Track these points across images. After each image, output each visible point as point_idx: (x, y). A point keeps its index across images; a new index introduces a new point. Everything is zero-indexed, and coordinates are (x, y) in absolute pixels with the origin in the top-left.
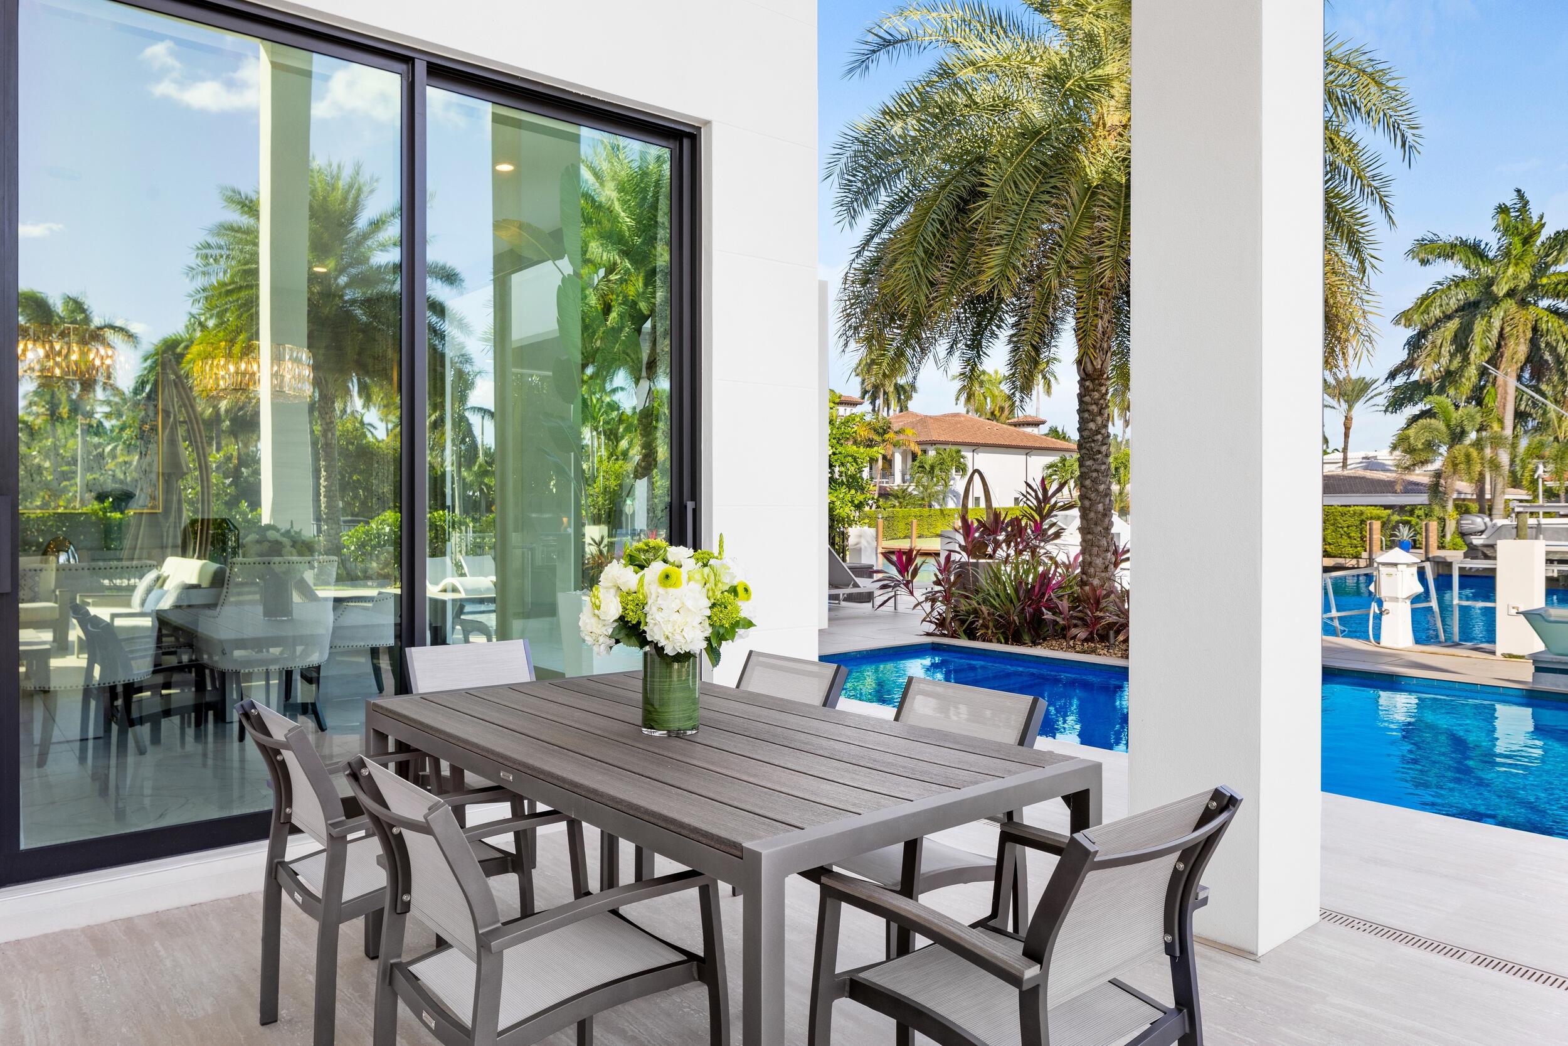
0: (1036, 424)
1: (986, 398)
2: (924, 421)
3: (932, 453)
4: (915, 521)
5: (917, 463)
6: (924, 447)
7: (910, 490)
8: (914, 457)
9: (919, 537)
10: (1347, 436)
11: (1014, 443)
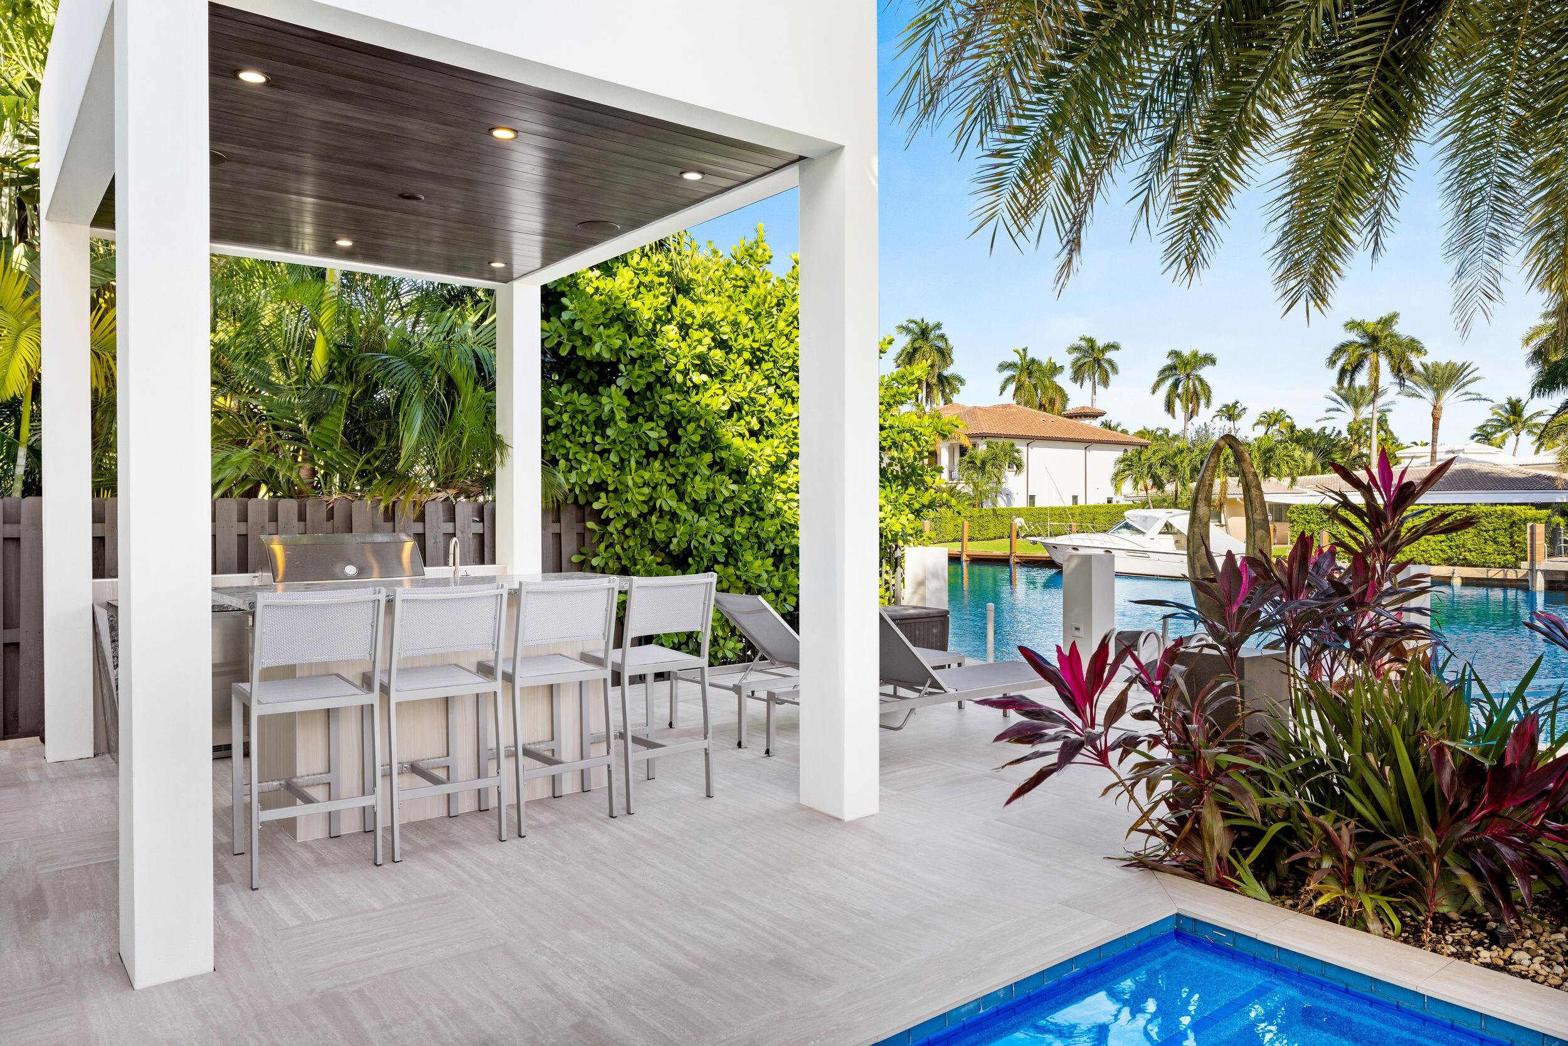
0: (1095, 416)
1: (1036, 390)
2: (973, 412)
3: (982, 448)
4: (966, 522)
5: (966, 458)
6: (974, 440)
7: (959, 487)
8: (963, 451)
9: (970, 540)
10: (1435, 427)
11: (1072, 436)
